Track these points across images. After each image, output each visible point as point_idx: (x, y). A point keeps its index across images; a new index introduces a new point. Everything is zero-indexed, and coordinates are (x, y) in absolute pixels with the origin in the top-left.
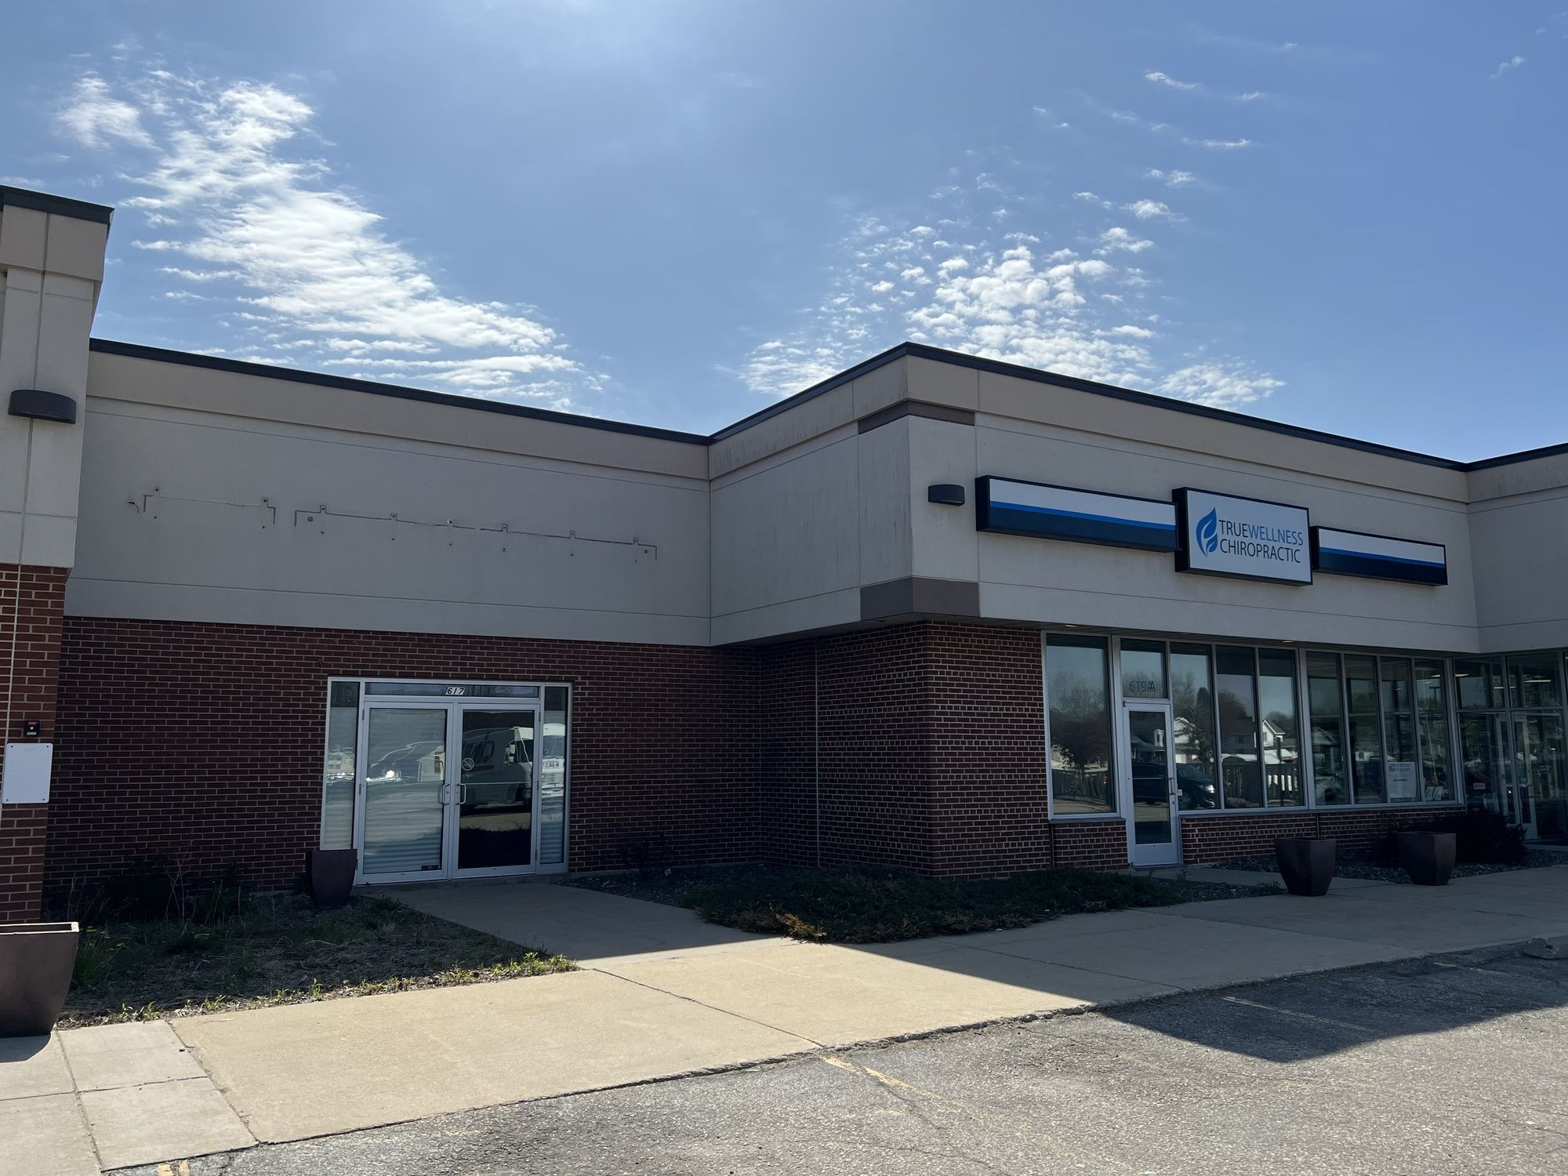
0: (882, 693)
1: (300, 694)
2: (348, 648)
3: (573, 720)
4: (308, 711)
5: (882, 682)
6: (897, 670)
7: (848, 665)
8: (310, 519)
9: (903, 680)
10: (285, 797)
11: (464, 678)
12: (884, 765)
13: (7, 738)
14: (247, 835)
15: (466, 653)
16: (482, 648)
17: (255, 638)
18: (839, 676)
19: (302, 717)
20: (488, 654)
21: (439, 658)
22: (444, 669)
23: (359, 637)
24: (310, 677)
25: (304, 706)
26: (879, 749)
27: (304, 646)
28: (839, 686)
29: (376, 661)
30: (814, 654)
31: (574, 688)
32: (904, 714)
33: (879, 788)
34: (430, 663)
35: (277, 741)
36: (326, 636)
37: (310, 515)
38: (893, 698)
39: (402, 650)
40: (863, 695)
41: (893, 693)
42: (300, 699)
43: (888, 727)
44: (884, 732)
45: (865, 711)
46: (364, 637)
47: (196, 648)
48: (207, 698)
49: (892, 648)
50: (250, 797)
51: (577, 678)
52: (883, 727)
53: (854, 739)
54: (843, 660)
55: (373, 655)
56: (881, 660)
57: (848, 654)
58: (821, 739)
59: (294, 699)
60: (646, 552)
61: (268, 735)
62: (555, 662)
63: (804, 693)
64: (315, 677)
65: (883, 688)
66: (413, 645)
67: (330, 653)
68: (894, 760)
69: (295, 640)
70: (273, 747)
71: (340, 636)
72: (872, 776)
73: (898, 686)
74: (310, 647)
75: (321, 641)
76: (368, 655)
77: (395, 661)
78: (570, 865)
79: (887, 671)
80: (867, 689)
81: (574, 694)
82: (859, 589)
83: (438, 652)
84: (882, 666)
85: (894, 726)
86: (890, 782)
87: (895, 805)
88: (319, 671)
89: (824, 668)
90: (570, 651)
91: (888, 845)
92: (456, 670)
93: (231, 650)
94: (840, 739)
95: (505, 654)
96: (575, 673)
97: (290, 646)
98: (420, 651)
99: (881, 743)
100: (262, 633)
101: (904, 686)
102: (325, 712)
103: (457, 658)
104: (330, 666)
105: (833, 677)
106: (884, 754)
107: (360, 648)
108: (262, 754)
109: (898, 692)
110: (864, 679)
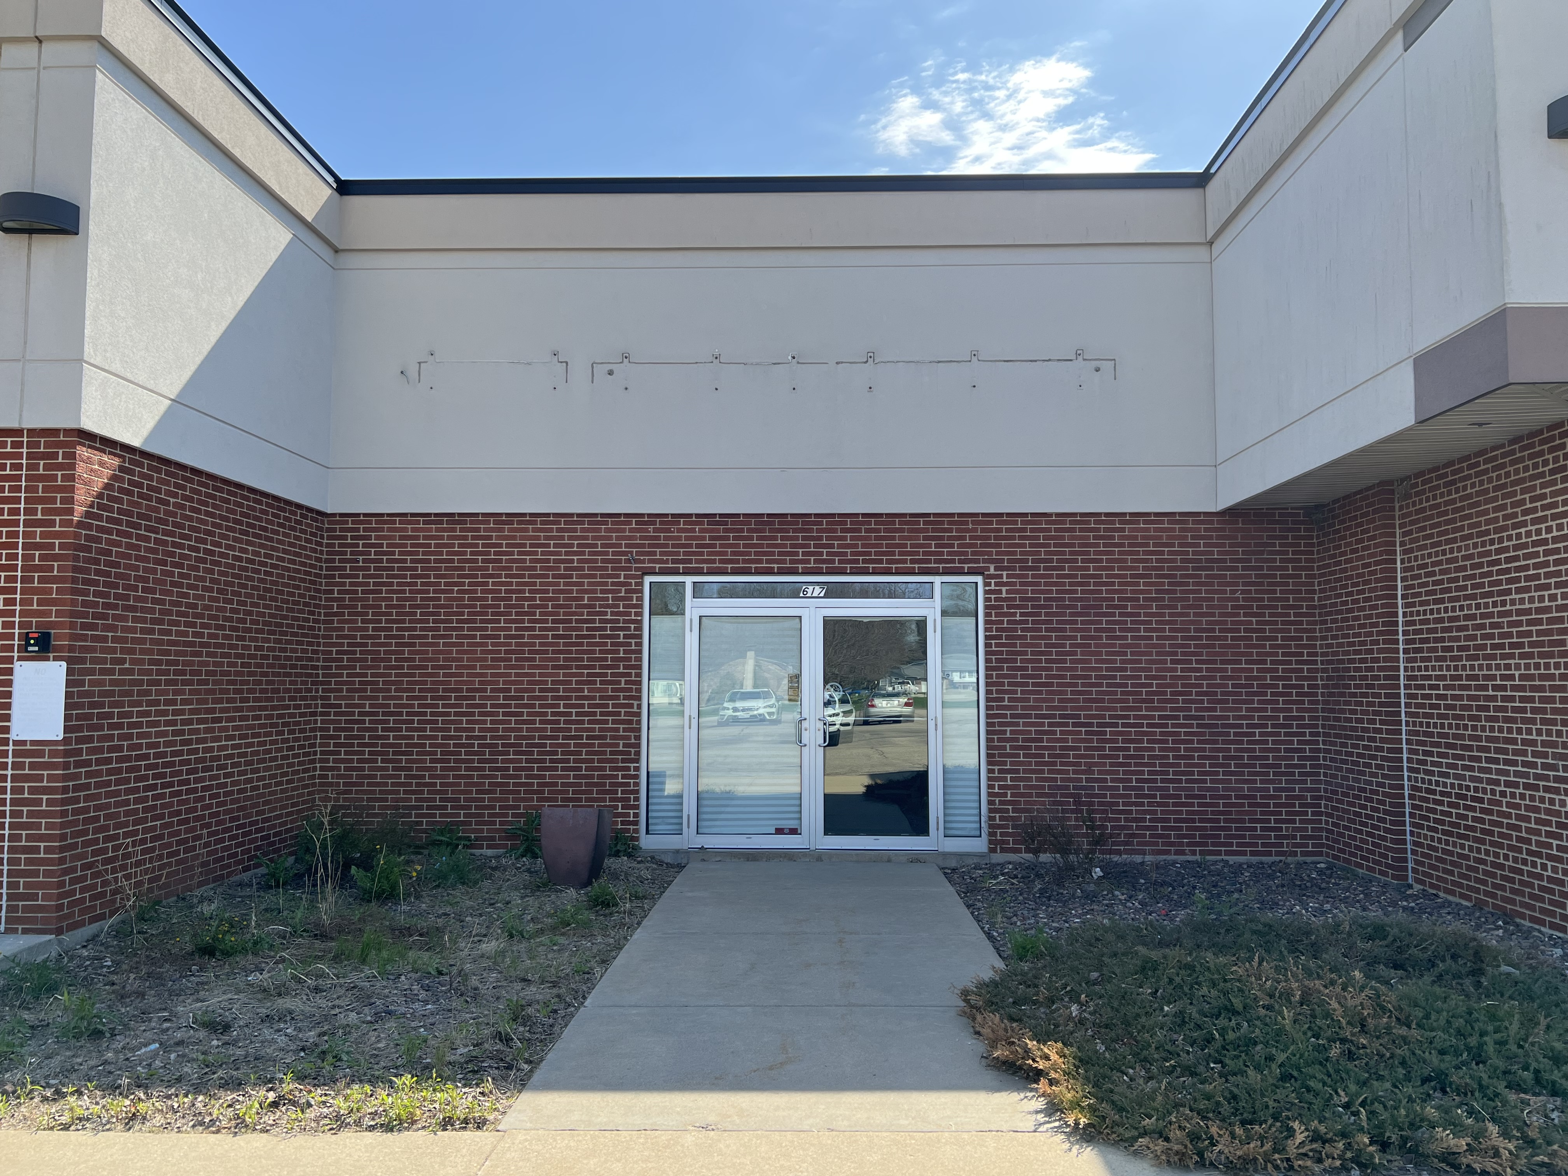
0: (1507, 571)
1: (607, 599)
2: (665, 538)
3: (986, 630)
4: (618, 621)
5: (1506, 549)
6: (1534, 522)
7: (1447, 522)
8: (611, 373)
9: (1545, 542)
10: (593, 730)
11: (819, 572)
12: (1515, 710)
13: (16, 655)
14: (551, 777)
15: (821, 538)
16: (843, 530)
17: (551, 530)
18: (1433, 545)
19: (612, 629)
20: (852, 538)
21: (785, 546)
22: (792, 561)
23: (679, 523)
24: (618, 576)
25: (612, 614)
26: (1504, 677)
27: (610, 538)
28: (1434, 564)
29: (702, 554)
30: (1393, 509)
31: (986, 584)
32: (1548, 609)
33: (1505, 751)
34: (773, 554)
35: (582, 660)
36: (637, 523)
37: (610, 367)
38: (1528, 578)
39: (734, 538)
40: (1473, 577)
41: (1526, 568)
42: (608, 606)
43: (1520, 634)
44: (1512, 646)
45: (1478, 606)
46: (685, 523)
47: (484, 546)
48: (499, 606)
49: (1523, 480)
50: (552, 730)
51: (988, 569)
52: (1510, 635)
53: (1459, 659)
54: (1440, 515)
55: (698, 546)
56: (1503, 507)
57: (1446, 503)
58: (1408, 660)
59: (601, 606)
60: (1097, 370)
61: (570, 652)
62: (952, 546)
63: (1377, 581)
64: (626, 577)
65: (1508, 560)
66: (749, 530)
67: (643, 546)
68: (1531, 700)
69: (599, 530)
70: (577, 667)
71: (654, 523)
72: (1492, 729)
73: (1536, 555)
74: (617, 538)
75: (631, 530)
76: (690, 546)
77: (725, 553)
78: (990, 842)
79: (1516, 526)
80: (1480, 565)
81: (986, 592)
82: (1411, 360)
83: (782, 538)
84: (1506, 518)
85: (1529, 634)
86: (1524, 742)
87: (1536, 788)
88: (630, 569)
89: (1410, 532)
90: (976, 530)
91: (1525, 862)
92: (809, 562)
93: (524, 545)
94: (1438, 659)
95: (876, 538)
96: (985, 561)
97: (594, 538)
98: (759, 538)
99: (1508, 667)
100: (559, 523)
101: (1547, 553)
102: (640, 622)
103: (809, 546)
104: (643, 562)
105: (1425, 547)
106: (1514, 688)
107: (679, 538)
108: (565, 675)
109: (1536, 566)
110: (1475, 546)
